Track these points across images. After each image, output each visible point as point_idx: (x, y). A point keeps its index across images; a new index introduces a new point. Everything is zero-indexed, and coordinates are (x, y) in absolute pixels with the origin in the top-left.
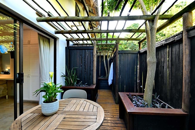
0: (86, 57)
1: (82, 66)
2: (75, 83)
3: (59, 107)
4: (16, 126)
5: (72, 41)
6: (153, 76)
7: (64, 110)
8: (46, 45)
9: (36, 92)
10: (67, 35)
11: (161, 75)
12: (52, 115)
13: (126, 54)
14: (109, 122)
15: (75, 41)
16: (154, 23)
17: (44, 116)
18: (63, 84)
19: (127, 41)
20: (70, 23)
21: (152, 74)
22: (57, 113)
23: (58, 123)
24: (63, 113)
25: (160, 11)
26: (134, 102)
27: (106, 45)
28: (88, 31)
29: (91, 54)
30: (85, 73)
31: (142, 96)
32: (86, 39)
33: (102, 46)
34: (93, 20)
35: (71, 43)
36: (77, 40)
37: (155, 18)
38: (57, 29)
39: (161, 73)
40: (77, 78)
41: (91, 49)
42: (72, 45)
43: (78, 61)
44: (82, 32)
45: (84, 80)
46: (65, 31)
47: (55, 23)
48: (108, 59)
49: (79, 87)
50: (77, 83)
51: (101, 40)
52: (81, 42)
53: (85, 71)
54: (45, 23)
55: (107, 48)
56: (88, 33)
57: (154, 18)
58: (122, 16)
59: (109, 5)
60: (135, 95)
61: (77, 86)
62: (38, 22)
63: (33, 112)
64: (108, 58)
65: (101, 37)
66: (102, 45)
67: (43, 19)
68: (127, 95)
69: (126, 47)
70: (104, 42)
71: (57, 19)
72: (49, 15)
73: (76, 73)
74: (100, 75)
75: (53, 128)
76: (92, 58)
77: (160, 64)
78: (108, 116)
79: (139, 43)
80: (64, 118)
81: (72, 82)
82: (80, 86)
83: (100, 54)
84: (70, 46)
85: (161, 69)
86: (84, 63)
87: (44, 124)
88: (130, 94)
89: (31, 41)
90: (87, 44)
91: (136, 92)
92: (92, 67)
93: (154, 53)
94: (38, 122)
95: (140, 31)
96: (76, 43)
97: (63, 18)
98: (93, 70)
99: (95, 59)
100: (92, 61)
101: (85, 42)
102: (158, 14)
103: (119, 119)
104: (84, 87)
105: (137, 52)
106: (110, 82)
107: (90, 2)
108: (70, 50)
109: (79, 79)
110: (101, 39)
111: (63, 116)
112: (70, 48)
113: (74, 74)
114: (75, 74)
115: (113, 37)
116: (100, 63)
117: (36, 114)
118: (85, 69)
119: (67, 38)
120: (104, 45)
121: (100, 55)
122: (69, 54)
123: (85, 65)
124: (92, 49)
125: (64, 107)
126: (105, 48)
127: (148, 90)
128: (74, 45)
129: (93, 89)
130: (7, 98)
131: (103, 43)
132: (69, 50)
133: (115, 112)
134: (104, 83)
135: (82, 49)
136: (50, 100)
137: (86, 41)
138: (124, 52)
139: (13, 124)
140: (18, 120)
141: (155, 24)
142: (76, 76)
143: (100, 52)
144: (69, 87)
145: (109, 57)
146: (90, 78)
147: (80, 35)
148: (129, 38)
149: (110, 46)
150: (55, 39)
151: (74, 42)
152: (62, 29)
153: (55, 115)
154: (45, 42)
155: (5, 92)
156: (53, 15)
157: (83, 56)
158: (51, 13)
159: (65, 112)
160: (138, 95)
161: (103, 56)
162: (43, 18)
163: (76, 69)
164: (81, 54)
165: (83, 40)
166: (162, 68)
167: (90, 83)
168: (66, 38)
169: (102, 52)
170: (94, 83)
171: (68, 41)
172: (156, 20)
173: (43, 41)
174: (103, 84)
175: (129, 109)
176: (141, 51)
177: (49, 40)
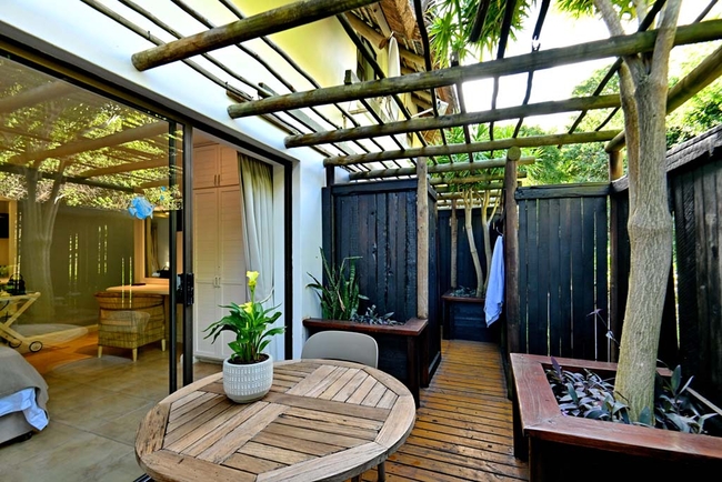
0: (392, 219)
1: (376, 251)
2: (354, 311)
3: (271, 381)
4: (156, 418)
5: (346, 166)
6: (658, 289)
7: (290, 392)
8: (263, 186)
9: (211, 329)
10: (327, 147)
11: (707, 288)
12: (251, 401)
13: (551, 201)
14: (470, 463)
15: (355, 164)
16: (654, 64)
17: (229, 403)
18: (314, 313)
19: (559, 147)
20: (328, 110)
21: (650, 280)
22: (266, 396)
23: (261, 428)
24: (283, 399)
25: (678, 11)
26: (568, 398)
27: (473, 171)
28: (390, 129)
29: (410, 208)
30: (387, 277)
31: (609, 376)
32: (389, 153)
33: (457, 176)
34: (396, 88)
35: (341, 174)
36: (361, 160)
37: (657, 45)
38: (291, 133)
39: (704, 278)
40: (360, 293)
41: (407, 190)
42: (344, 179)
43: (364, 232)
44: (371, 134)
45: (386, 301)
46: (315, 135)
47: (281, 114)
48: (486, 224)
49: (367, 326)
50: (361, 311)
51: (446, 153)
52: (377, 166)
53: (388, 271)
54: (255, 119)
55: (476, 179)
56: (392, 134)
57: (653, 45)
58: (507, 59)
59: (464, 23)
60: (580, 370)
61: (359, 321)
62: (233, 118)
63: (205, 389)
64: (485, 217)
65: (445, 143)
66: (457, 172)
67: (245, 109)
68: (545, 366)
69: (574, 170)
70: (460, 161)
71: (284, 101)
72: (260, 93)
73: (355, 277)
74: (453, 284)
75: (242, 438)
76: (411, 223)
77: (699, 237)
78: (468, 441)
79: (613, 152)
80: (282, 416)
81: (343, 307)
82: (368, 321)
83: (453, 204)
84: (336, 183)
85: (706, 260)
86: (384, 239)
87: (222, 422)
88: (553, 361)
89: (223, 177)
90: (396, 173)
91: (598, 360)
92: (412, 255)
93: (656, 192)
94: (210, 416)
95: (601, 102)
96: (358, 170)
97: (301, 96)
98: (416, 265)
99: (424, 224)
100: (411, 232)
101: (391, 165)
102: (670, 25)
103: (513, 461)
104: (381, 327)
105: (601, 190)
106: (491, 314)
107: (401, 21)
108: (336, 196)
109: (365, 298)
110: (443, 150)
111: (281, 409)
112: (335, 191)
113: (349, 280)
114: (352, 278)
115: (492, 138)
116: (454, 240)
117: (212, 395)
118: (388, 260)
119: (328, 156)
120: (461, 169)
121: (454, 207)
122: (335, 209)
123: (387, 249)
124: (411, 188)
125: (291, 385)
126: (470, 179)
127: (635, 350)
128: (351, 178)
129: (412, 335)
130: (164, 348)
131: (455, 164)
132: (333, 196)
133: (499, 431)
134: (470, 315)
135: (376, 193)
136: (248, 355)
137: (391, 162)
138: (541, 191)
139: (149, 414)
140: (164, 406)
141: (656, 67)
142: (357, 287)
143: (454, 198)
144: (334, 322)
145: (488, 215)
146: (406, 293)
147: (366, 142)
148: (563, 136)
149: (489, 173)
150: (289, 165)
151: (352, 167)
152: (307, 131)
153: (260, 404)
154: (258, 177)
155: (158, 331)
156: (273, 92)
157: (382, 214)
158: (267, 88)
159: (291, 398)
160: (593, 371)
161: (463, 210)
162: (246, 105)
163: (357, 264)
164: (375, 209)
165: (380, 158)
166: (710, 258)
167: (405, 312)
168: (325, 157)
169: (460, 197)
170: (419, 314)
171: (330, 167)
172: (661, 49)
173: (254, 175)
174: (463, 319)
175: (534, 419)
176: (619, 183)
177: (270, 167)
